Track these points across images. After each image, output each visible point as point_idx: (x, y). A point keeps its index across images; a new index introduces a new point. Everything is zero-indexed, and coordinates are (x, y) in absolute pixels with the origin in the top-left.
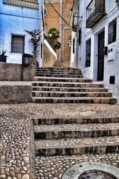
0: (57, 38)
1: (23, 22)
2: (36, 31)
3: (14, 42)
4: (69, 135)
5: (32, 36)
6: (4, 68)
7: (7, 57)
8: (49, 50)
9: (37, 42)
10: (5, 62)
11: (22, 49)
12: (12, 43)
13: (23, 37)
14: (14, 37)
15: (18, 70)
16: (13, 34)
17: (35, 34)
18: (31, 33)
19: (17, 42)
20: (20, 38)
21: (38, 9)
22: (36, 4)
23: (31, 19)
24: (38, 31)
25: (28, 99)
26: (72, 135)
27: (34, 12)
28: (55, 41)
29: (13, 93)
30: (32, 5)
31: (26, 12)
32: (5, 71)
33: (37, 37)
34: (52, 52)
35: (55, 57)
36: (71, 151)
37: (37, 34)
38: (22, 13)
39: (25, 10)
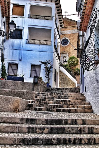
0: (76, 65)
1: (40, 55)
2: (47, 61)
3: (33, 70)
4: (43, 106)
5: (45, 65)
6: (22, 85)
7: (24, 79)
8: (67, 77)
9: (49, 69)
10: (23, 81)
11: (38, 75)
12: (31, 71)
13: (39, 66)
14: (33, 66)
15: (31, 87)
16: (32, 64)
17: (47, 64)
18: (44, 63)
19: (35, 70)
20: (37, 67)
21: (51, 45)
22: (49, 42)
23: (46, 52)
24: (49, 61)
25: (32, 98)
26: (44, 106)
27: (48, 47)
28: (75, 69)
29: (24, 95)
30: (47, 43)
31: (42, 47)
32: (23, 87)
33: (49, 65)
34: (71, 79)
35: (74, 83)
36: (41, 109)
37: (49, 64)
38: (39, 49)
39: (41, 46)
